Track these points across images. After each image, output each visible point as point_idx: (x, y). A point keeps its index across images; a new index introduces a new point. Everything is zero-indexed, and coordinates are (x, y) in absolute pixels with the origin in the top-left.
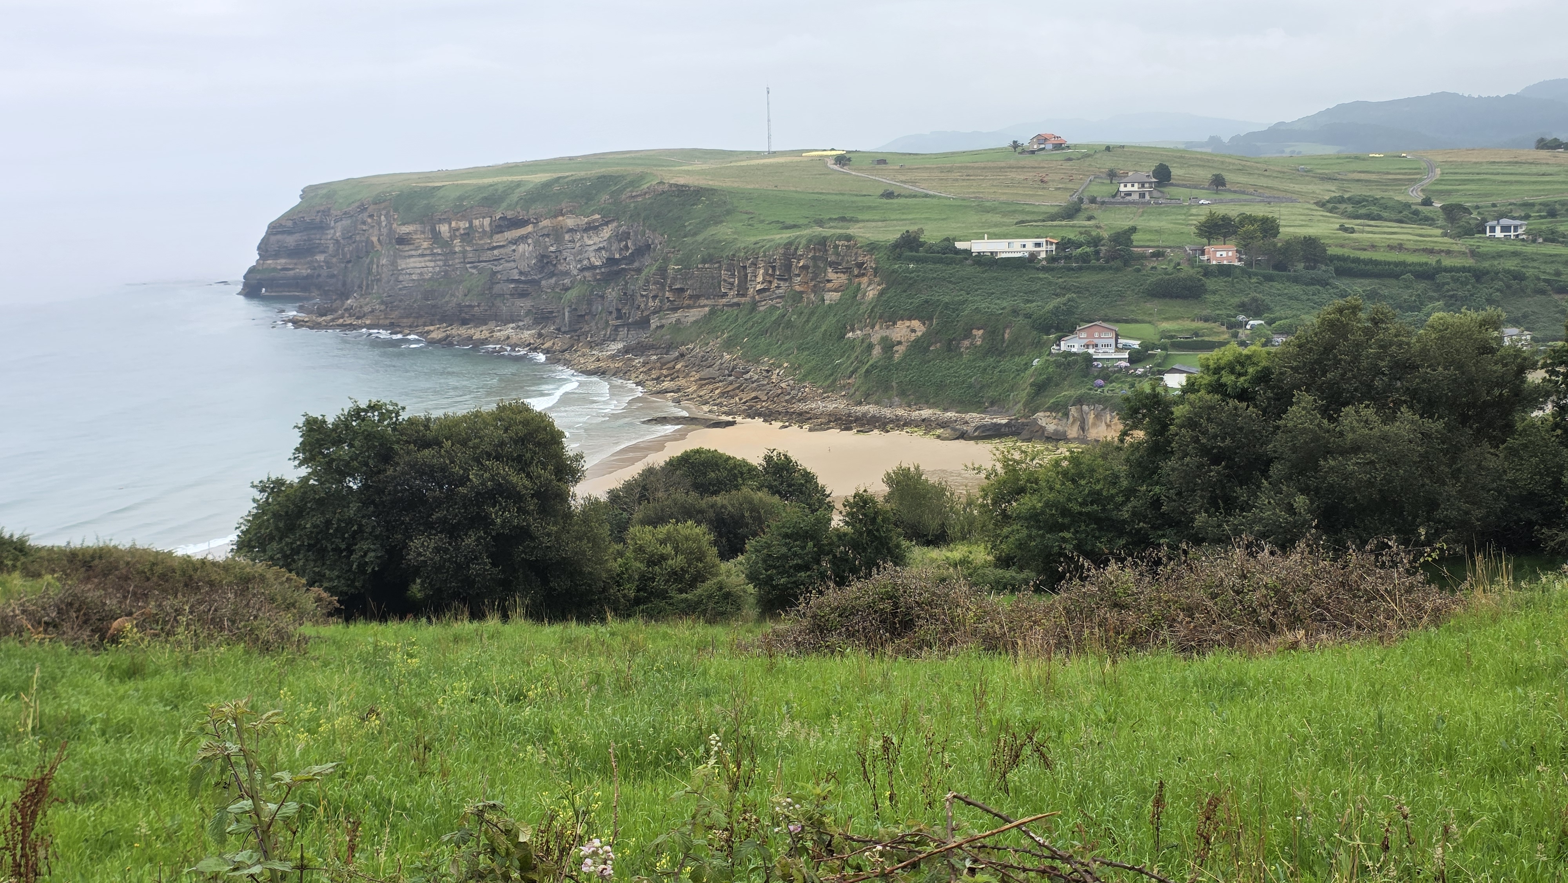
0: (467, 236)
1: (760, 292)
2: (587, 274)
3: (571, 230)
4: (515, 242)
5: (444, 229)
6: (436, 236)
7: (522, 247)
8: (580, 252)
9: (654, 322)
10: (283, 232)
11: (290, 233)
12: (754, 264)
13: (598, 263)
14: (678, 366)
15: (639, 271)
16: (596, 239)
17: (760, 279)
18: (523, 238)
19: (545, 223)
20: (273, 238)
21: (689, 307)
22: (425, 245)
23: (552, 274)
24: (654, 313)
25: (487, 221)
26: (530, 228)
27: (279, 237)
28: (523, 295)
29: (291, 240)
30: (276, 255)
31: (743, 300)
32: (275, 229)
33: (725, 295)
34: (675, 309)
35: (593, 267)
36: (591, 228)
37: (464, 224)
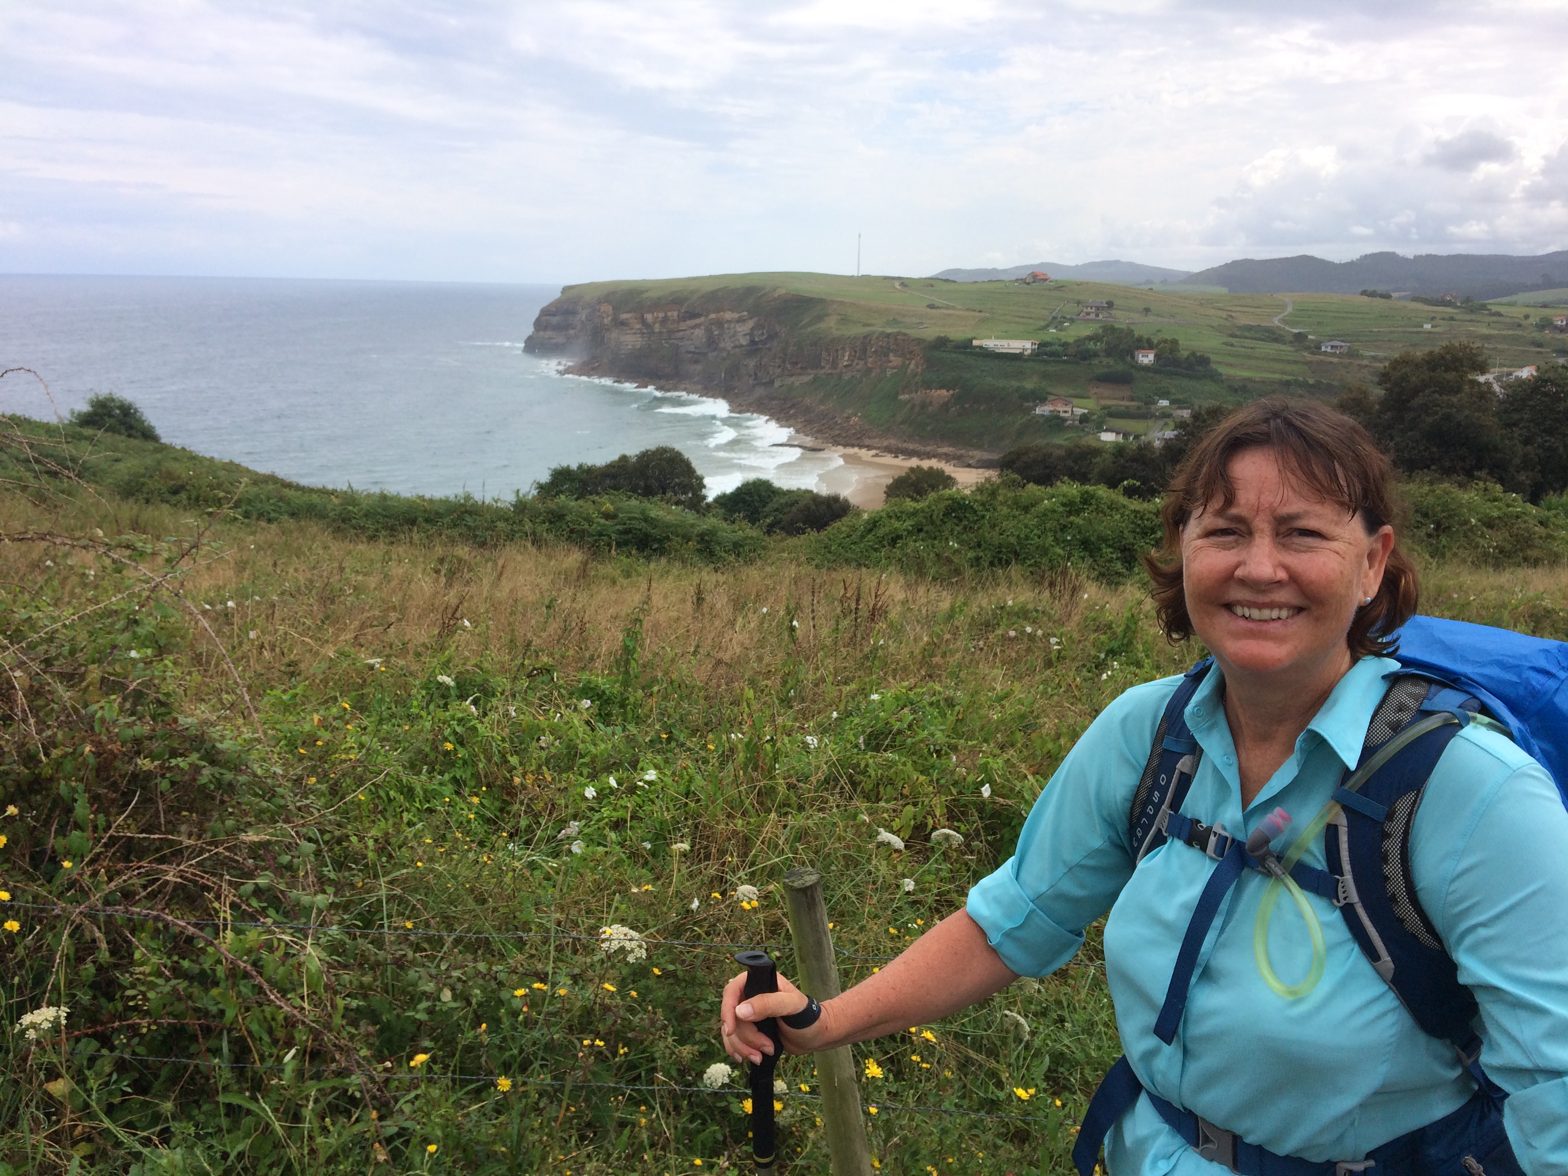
0: (665, 320)
1: (846, 366)
2: (737, 350)
3: (728, 322)
4: (693, 327)
5: (649, 317)
6: (643, 321)
7: (697, 332)
8: (734, 336)
9: (777, 384)
10: (549, 315)
11: (554, 315)
12: (843, 349)
13: (745, 343)
14: (792, 412)
15: (769, 349)
16: (744, 328)
17: (846, 358)
18: (697, 326)
19: (713, 316)
20: (544, 318)
21: (800, 374)
22: (638, 326)
23: (715, 350)
24: (778, 377)
25: (676, 314)
26: (703, 319)
27: (547, 318)
28: (696, 362)
29: (555, 320)
30: (545, 329)
31: (834, 372)
32: (546, 312)
33: (823, 368)
34: (792, 375)
35: (742, 346)
36: (740, 321)
37: (661, 315)
